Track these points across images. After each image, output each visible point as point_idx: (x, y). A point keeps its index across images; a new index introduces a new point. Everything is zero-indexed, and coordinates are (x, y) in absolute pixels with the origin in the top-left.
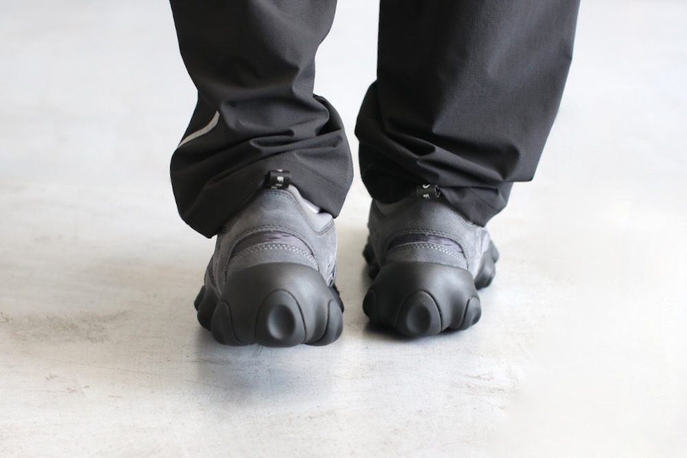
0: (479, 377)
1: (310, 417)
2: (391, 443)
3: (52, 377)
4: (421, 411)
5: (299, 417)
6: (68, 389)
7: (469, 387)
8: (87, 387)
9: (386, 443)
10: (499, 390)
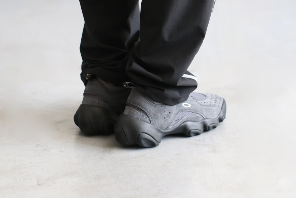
0: (199, 140)
1: (136, 157)
2: (166, 166)
3: (38, 145)
4: (178, 154)
5: (131, 157)
6: (44, 149)
7: (196, 144)
8: (51, 148)
9: (164, 166)
10: (207, 145)
